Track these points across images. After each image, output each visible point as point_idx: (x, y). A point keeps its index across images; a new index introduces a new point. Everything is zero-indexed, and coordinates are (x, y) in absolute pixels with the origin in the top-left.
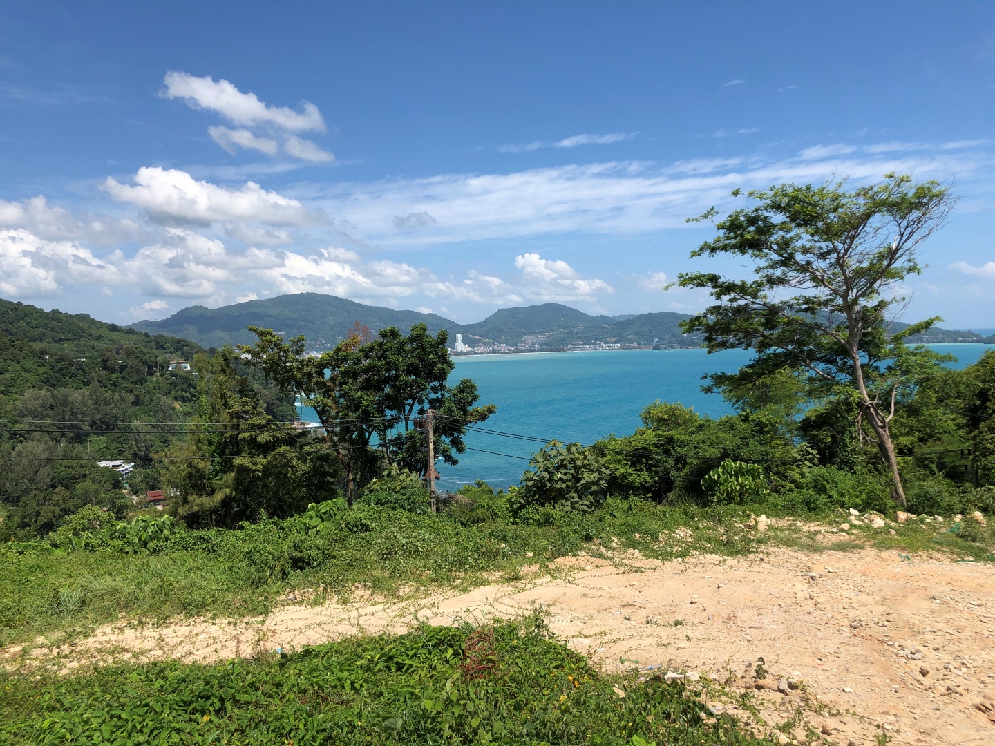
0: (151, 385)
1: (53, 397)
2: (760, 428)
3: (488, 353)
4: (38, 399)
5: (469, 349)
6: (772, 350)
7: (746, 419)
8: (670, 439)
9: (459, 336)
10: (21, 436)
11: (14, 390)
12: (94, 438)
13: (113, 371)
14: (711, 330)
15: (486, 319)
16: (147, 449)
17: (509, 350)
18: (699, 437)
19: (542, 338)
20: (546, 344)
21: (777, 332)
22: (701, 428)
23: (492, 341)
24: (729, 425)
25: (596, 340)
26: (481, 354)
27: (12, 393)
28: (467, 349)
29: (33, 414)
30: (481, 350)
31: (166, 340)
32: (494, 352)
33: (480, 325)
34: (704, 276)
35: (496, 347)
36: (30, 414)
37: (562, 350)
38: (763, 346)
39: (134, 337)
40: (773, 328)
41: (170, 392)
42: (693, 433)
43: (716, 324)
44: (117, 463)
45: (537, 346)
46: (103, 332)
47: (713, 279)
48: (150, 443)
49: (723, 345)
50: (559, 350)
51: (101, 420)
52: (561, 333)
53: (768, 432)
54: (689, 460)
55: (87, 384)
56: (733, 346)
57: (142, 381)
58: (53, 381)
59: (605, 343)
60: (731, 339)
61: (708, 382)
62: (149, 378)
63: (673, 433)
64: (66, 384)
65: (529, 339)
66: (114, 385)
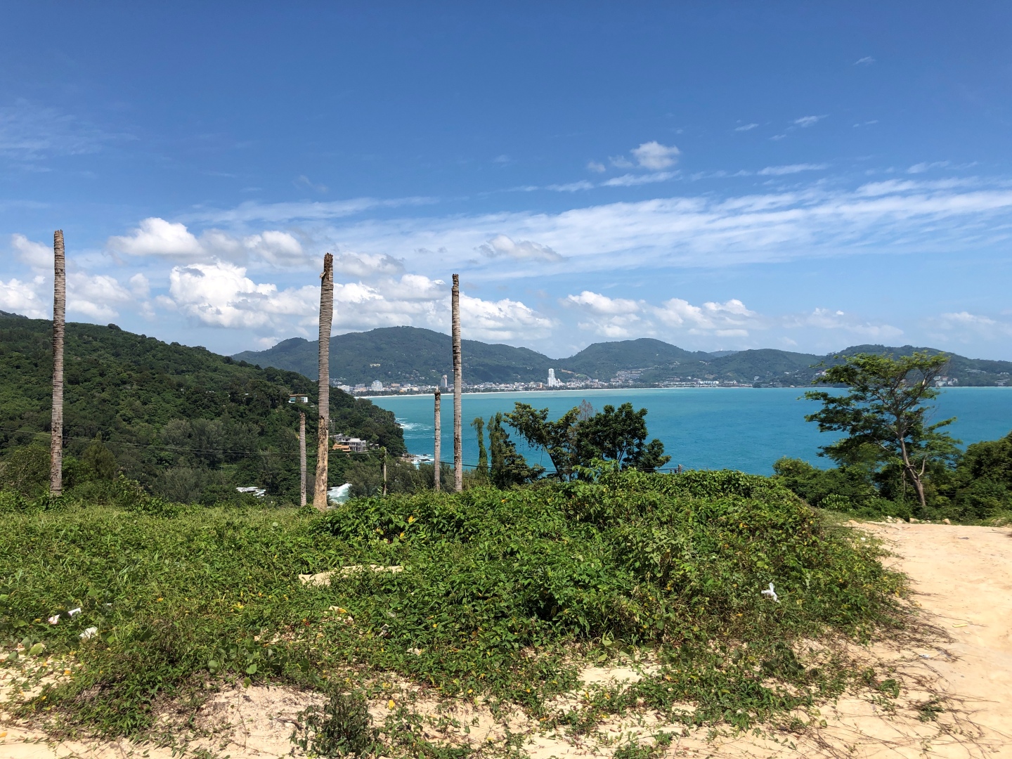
0: (274, 417)
1: (192, 426)
2: (852, 477)
3: (580, 388)
4: (179, 428)
5: (562, 384)
6: (857, 434)
7: (843, 471)
8: (796, 482)
9: (551, 371)
10: (167, 461)
11: (157, 419)
12: (225, 465)
13: (240, 403)
14: (823, 421)
15: (579, 353)
16: (274, 477)
17: (602, 385)
18: (814, 481)
19: (636, 374)
20: (641, 380)
21: (861, 423)
22: (815, 476)
23: (584, 376)
24: (832, 474)
25: (693, 376)
26: (573, 389)
27: (155, 422)
28: (559, 383)
29: (175, 441)
30: (573, 385)
31: (277, 373)
32: (587, 387)
33: (572, 359)
34: (819, 394)
35: (588, 382)
36: (173, 442)
37: (658, 386)
38: (853, 431)
39: (247, 369)
40: (859, 421)
41: (291, 424)
42: (809, 479)
43: (826, 417)
44: (251, 489)
45: (631, 382)
46: (219, 364)
47: (825, 396)
48: (277, 471)
49: (830, 428)
50: (654, 386)
51: (231, 448)
52: (656, 369)
53: (857, 479)
54: (807, 495)
55: (218, 415)
56: (835, 429)
57: (266, 413)
58: (188, 412)
59: (703, 380)
60: (835, 426)
61: (821, 451)
62: (272, 410)
63: (796, 478)
64: (201, 415)
65: (622, 375)
66: (241, 416)
